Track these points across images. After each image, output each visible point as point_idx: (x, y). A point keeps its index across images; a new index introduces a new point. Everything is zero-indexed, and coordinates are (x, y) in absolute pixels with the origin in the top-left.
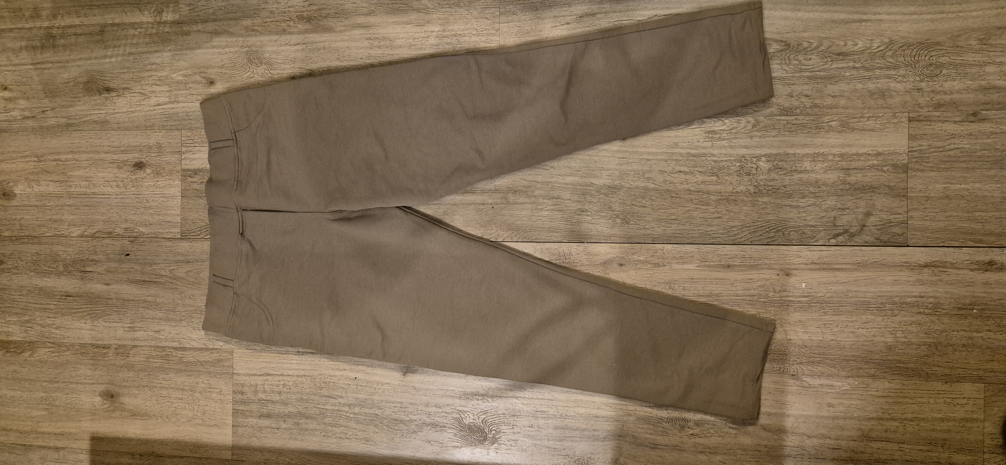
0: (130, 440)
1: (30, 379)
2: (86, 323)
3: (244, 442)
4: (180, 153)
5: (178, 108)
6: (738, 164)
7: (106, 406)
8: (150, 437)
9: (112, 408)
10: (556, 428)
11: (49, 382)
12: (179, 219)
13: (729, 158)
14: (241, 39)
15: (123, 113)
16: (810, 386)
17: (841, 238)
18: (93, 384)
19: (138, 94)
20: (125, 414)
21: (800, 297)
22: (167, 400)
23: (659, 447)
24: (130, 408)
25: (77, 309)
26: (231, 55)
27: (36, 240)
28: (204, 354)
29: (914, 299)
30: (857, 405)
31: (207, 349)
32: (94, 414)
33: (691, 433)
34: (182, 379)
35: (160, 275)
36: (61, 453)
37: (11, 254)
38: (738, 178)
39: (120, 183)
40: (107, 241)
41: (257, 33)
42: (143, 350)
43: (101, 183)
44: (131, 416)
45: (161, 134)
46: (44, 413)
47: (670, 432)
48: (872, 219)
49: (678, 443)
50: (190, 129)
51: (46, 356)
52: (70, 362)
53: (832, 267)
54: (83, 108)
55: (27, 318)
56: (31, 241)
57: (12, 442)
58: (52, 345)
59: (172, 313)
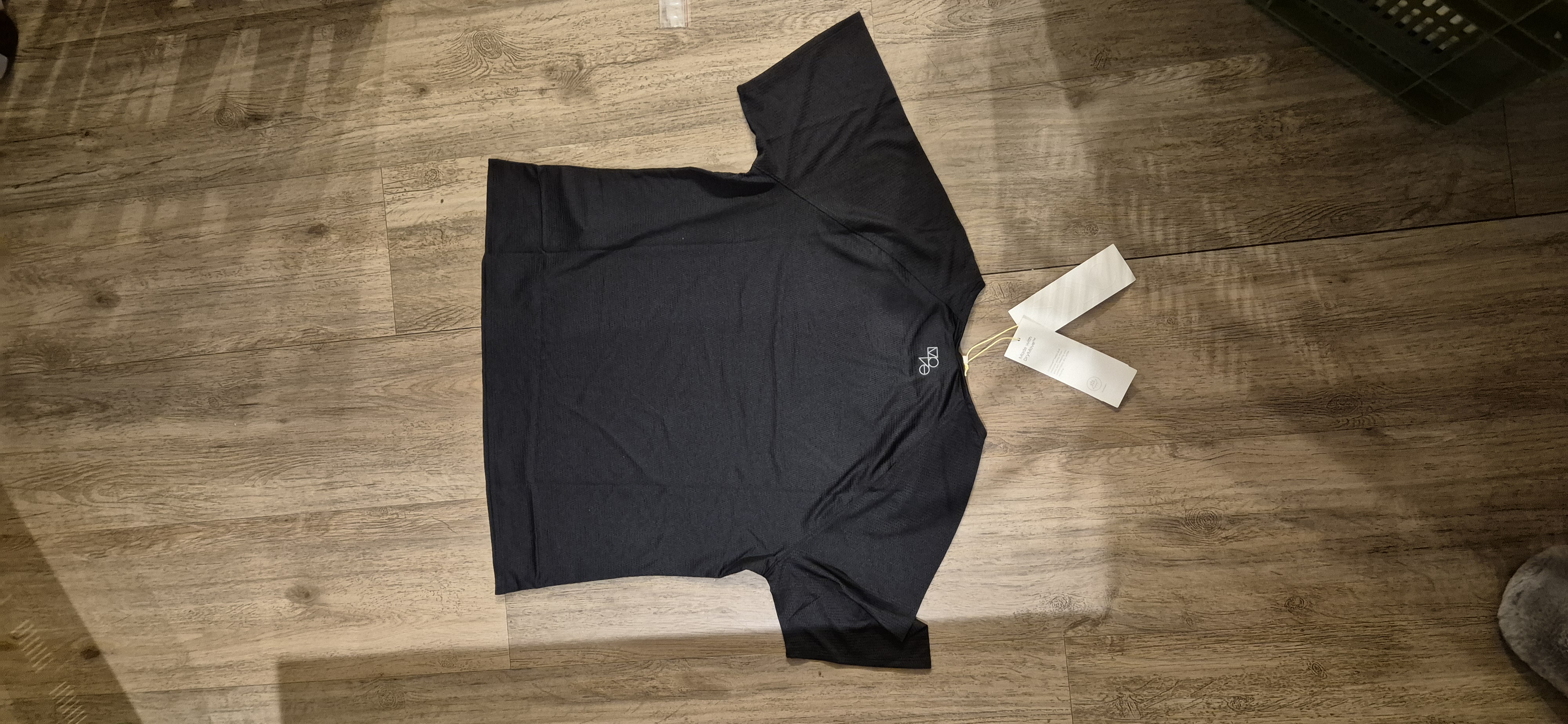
0: (343, 659)
1: (169, 586)
2: (253, 486)
3: (528, 638)
4: (383, 204)
5: (371, 135)
6: (1254, 124)
7: (299, 612)
8: (374, 651)
9: (308, 613)
10: (1016, 555)
11: (201, 585)
12: (390, 306)
13: (1239, 117)
14: (463, 19)
15: (285, 151)
16: (1396, 442)
17: (1417, 218)
18: (275, 579)
19: (306, 121)
20: (330, 620)
21: (1366, 311)
22: (397, 591)
23: (1178, 563)
24: (338, 610)
25: (237, 465)
26: (449, 45)
27: (159, 366)
28: (451, 511)
29: (1534, 294)
30: (1468, 462)
31: (455, 503)
32: (279, 626)
33: (1223, 535)
34: (418, 554)
35: (369, 396)
36: (230, 695)
37: (119, 393)
38: (1255, 145)
39: (289, 261)
40: (277, 353)
41: (488, 7)
42: (352, 516)
43: (258, 264)
44: (341, 622)
45: (349, 177)
46: (196, 636)
47: (1191, 538)
48: (1462, 183)
49: (1206, 554)
50: (396, 165)
51: (193, 546)
52: (233, 550)
53: (1410, 261)
54: (218, 151)
55: (155, 489)
56: (151, 368)
57: (145, 690)
58: (201, 528)
59: (392, 453)
